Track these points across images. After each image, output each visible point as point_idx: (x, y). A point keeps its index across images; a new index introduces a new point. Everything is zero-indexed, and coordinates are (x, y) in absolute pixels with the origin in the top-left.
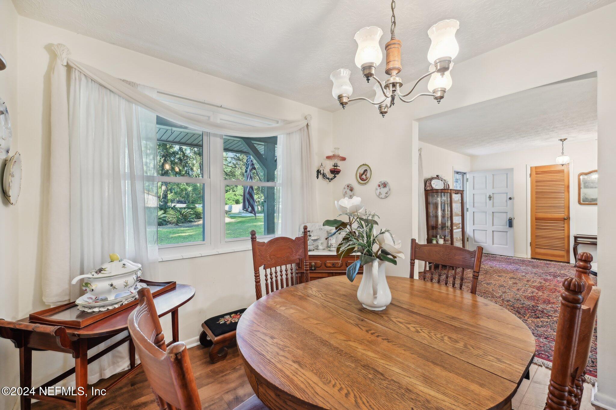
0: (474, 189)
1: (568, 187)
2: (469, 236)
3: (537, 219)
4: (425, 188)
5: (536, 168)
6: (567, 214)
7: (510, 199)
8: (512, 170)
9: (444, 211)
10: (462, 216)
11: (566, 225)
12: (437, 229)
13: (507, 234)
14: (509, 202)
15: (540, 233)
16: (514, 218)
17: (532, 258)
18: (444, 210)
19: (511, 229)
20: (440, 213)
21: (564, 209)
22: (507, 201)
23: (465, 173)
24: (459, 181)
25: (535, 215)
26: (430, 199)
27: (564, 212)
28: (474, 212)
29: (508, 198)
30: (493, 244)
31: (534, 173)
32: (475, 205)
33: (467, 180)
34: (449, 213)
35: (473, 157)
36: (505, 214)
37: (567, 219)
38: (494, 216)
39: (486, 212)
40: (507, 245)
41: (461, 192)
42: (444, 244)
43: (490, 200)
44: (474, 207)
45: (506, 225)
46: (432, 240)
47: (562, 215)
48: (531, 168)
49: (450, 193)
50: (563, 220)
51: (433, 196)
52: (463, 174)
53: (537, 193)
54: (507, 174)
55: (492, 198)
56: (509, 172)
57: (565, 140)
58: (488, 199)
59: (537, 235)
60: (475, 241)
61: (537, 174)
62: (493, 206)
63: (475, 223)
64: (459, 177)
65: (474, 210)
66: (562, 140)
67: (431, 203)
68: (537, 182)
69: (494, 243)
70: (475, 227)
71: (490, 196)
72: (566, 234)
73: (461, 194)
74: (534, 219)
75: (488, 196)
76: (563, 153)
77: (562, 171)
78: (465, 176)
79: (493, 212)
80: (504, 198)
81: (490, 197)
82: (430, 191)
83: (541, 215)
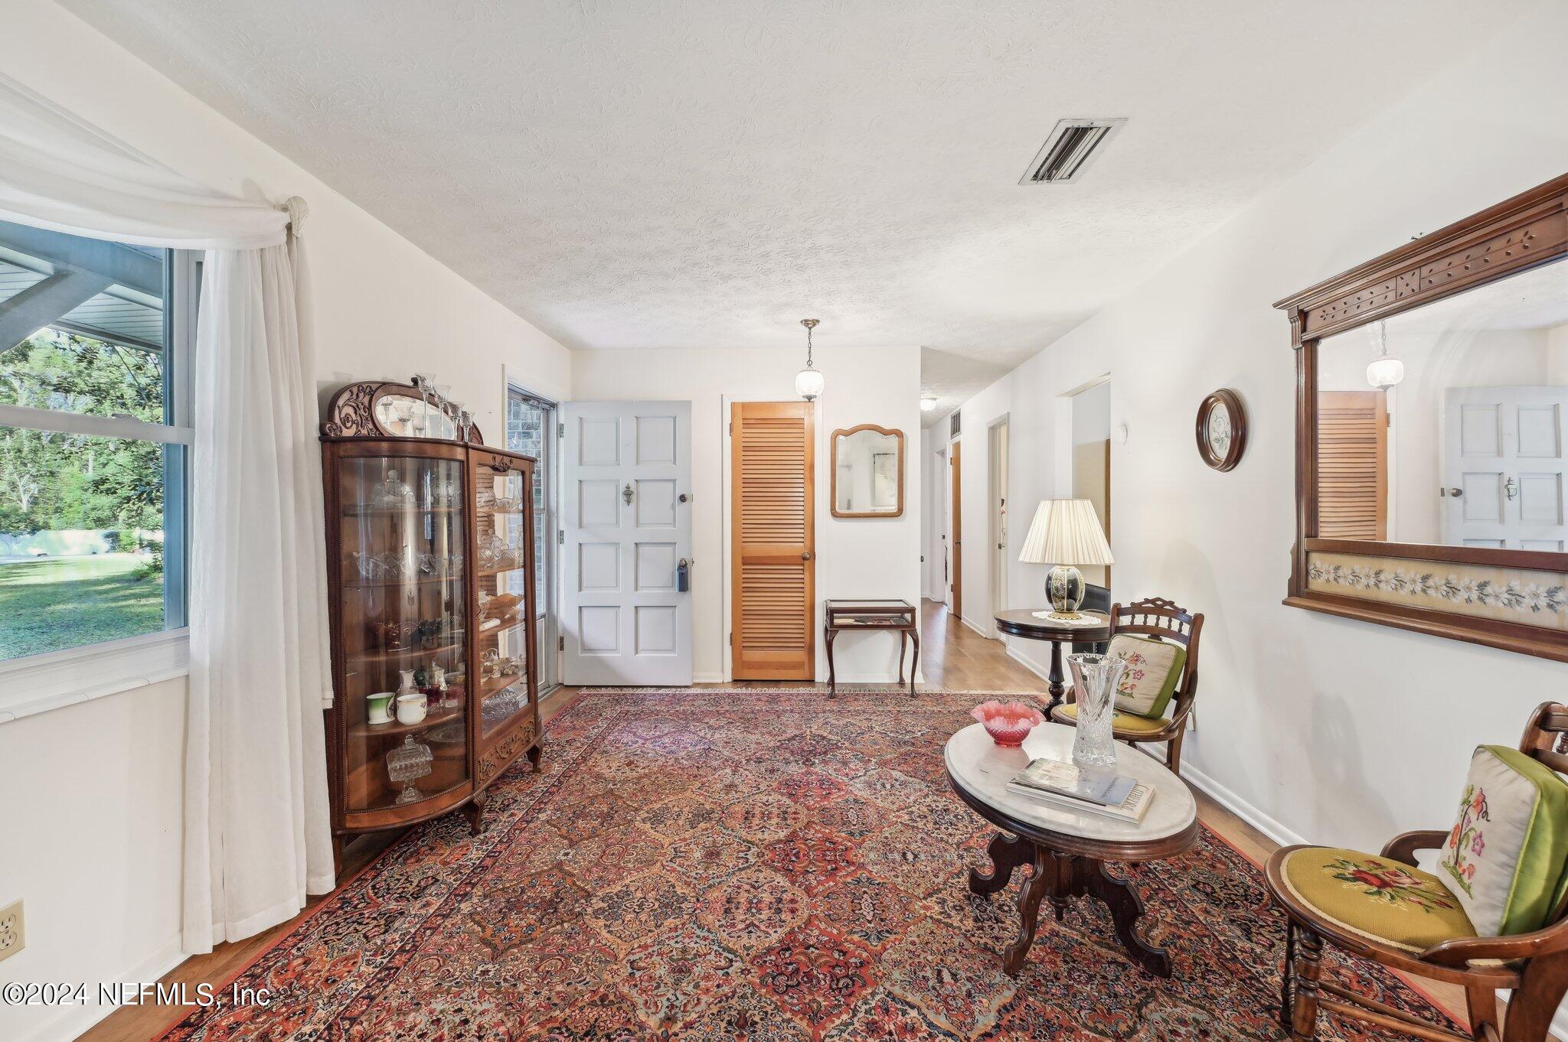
0: (581, 463)
1: (812, 467)
2: (564, 629)
3: (747, 561)
4: (322, 427)
5: (745, 406)
6: (808, 543)
7: (683, 498)
8: (687, 405)
9: (432, 551)
10: (524, 566)
11: (807, 576)
12: (398, 646)
13: (674, 614)
14: (681, 508)
15: (754, 602)
16: (693, 562)
17: (735, 681)
18: (432, 542)
19: (686, 595)
20: (410, 560)
21: (802, 531)
22: (673, 507)
23: (554, 406)
24: (534, 433)
25: (743, 548)
26: (358, 492)
27: (802, 540)
28: (580, 544)
29: (678, 494)
30: (637, 652)
31: (739, 422)
32: (585, 521)
33: (560, 429)
34: (458, 559)
35: (576, 349)
36: (669, 549)
37: (808, 559)
38: (640, 558)
39: (616, 544)
40: (673, 650)
41: (525, 466)
42: (428, 715)
43: (629, 502)
44: (581, 526)
45: (673, 585)
46: (368, 705)
47: (798, 548)
48: (733, 405)
49: (462, 462)
50: (801, 561)
51: (373, 476)
52: (547, 406)
53: (746, 482)
54: (675, 418)
55: (634, 497)
56: (677, 412)
57: (815, 322)
58: (622, 499)
59: (746, 608)
60: (586, 649)
61: (747, 424)
62: (637, 524)
63: (584, 584)
64: (532, 415)
65: (583, 537)
66: (810, 324)
67: (361, 511)
68: (746, 449)
69: (641, 647)
70: (584, 599)
71: (628, 487)
72: (808, 603)
73: (523, 473)
74: (740, 560)
75: (622, 489)
76: (810, 363)
77: (797, 423)
78: (553, 414)
79: (636, 544)
80: (667, 493)
81: (628, 494)
82: (349, 445)
83: (756, 549)
